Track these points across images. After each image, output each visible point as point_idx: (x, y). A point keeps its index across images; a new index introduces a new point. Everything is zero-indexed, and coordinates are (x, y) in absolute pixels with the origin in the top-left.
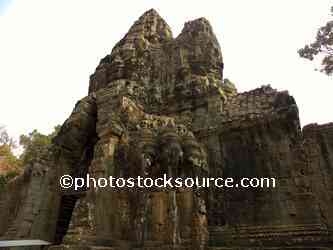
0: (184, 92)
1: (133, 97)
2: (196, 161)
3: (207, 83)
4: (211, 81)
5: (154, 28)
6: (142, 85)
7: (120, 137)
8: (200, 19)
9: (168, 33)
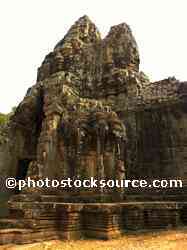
1: (70, 85)
2: (117, 133)
3: (127, 74)
4: (130, 72)
9: (97, 35)
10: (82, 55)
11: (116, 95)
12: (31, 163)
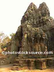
0: (41, 21)
1: (30, 24)
3: (46, 18)
4: (47, 18)
5: (33, 7)
6: (31, 21)
7: (27, 34)
8: (43, 3)
9: (36, 8)
12: (20, 48)
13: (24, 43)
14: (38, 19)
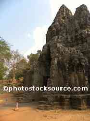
0: (78, 37)
7: (58, 57)
9: (70, 14)
10: (64, 26)
11: (82, 43)
13: (54, 72)
14: (74, 33)
